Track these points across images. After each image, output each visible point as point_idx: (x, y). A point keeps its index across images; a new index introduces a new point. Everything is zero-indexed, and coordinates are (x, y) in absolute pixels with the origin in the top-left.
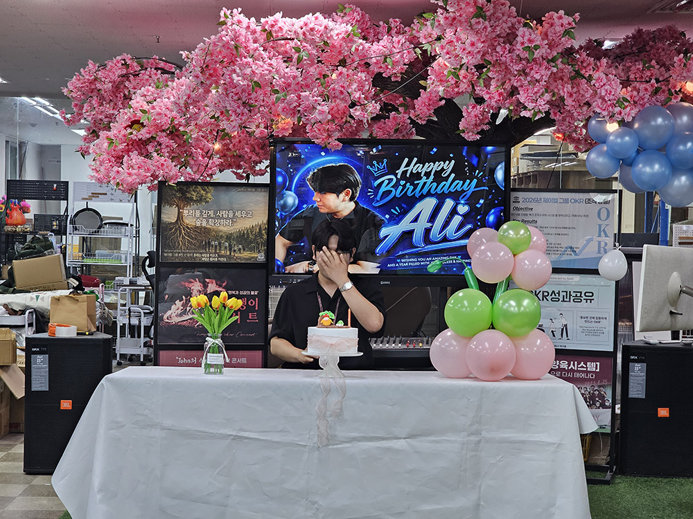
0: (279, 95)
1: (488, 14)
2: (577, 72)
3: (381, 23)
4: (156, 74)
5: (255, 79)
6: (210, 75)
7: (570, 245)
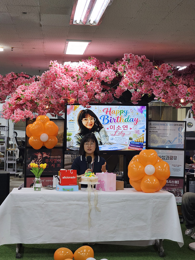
0: (71, 91)
1: (143, 65)
2: (172, 84)
3: (103, 63)
4: (23, 79)
5: (63, 86)
6: (46, 84)
7: (169, 140)
